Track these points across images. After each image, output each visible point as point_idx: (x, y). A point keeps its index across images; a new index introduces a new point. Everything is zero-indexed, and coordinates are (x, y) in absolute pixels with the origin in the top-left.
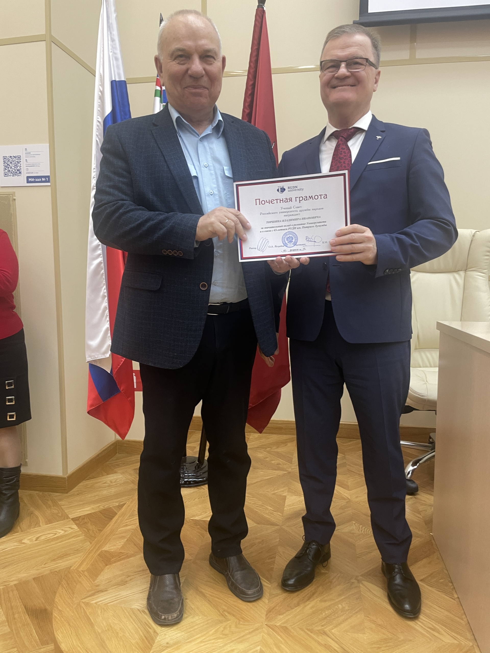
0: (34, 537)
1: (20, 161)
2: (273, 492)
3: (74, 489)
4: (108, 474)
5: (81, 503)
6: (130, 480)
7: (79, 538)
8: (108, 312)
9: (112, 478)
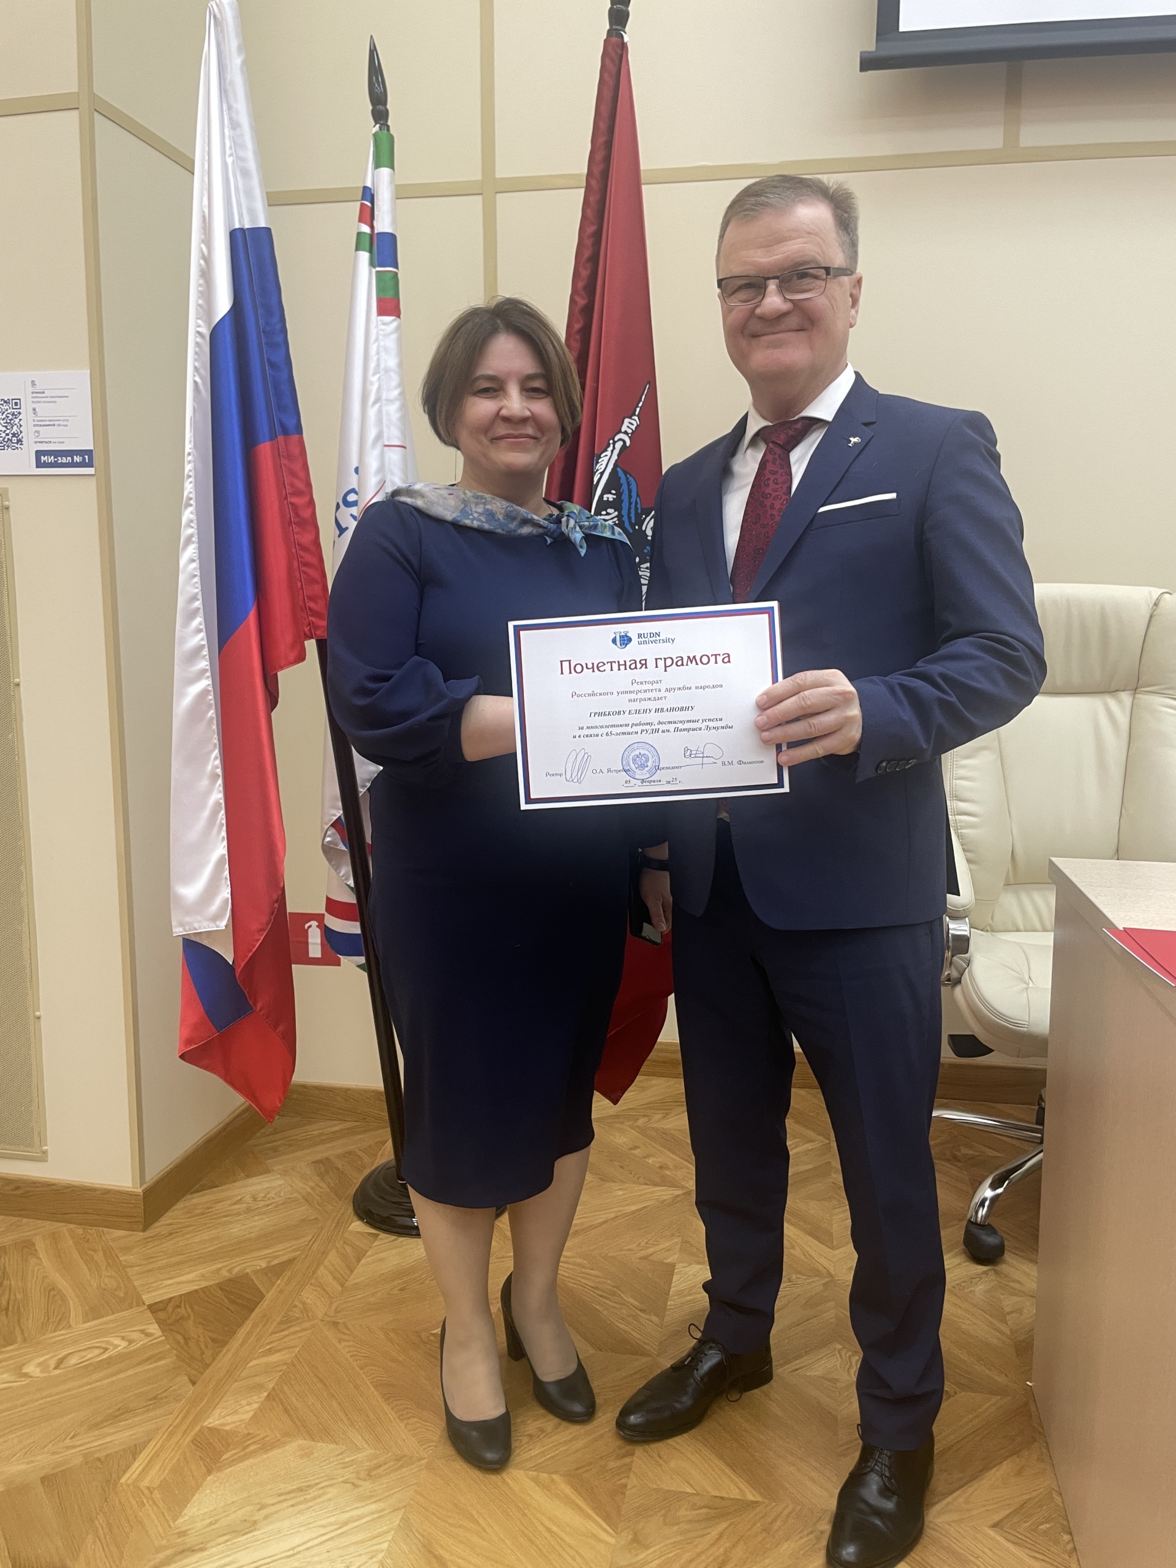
0: (52, 1357)
1: (20, 413)
2: (643, 1253)
3: (162, 1219)
4: (248, 1176)
5: (174, 1260)
6: (300, 1193)
7: (164, 1362)
8: (224, 817)
9: (259, 1187)
